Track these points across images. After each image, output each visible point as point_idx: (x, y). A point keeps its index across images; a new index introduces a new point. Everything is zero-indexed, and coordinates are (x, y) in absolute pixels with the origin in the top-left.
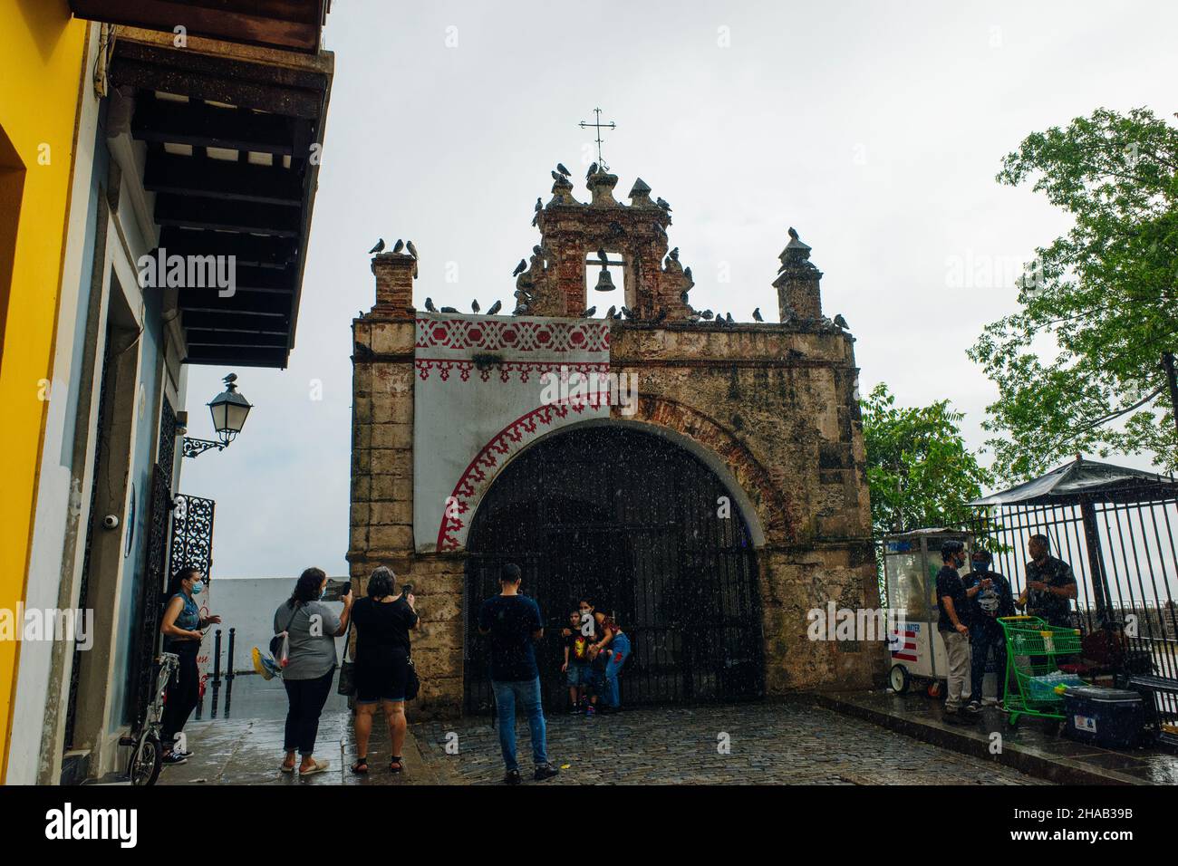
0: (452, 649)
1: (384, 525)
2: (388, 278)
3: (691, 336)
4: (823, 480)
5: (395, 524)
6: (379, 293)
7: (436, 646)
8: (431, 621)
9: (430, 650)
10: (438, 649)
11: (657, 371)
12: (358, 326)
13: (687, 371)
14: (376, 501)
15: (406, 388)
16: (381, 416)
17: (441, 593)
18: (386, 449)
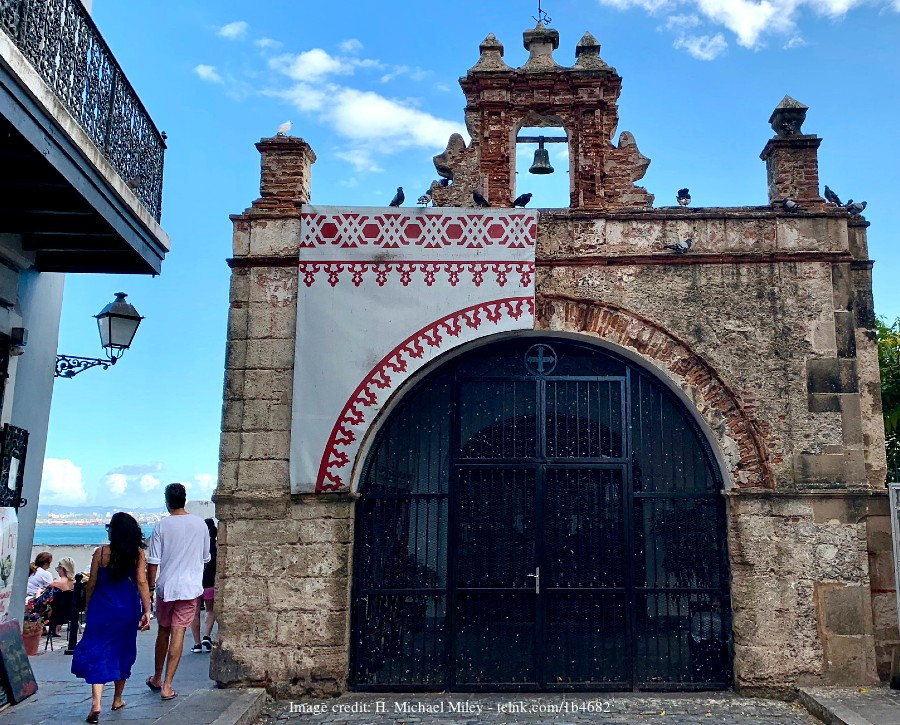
0: (331, 611)
1: (257, 459)
2: (274, 167)
3: (640, 226)
4: (813, 406)
5: (269, 459)
6: (263, 184)
7: (312, 607)
8: (308, 576)
9: (305, 611)
10: (314, 610)
11: (596, 271)
13: (632, 269)
14: (248, 431)
15: (290, 296)
16: (257, 330)
17: (321, 542)
18: (262, 369)
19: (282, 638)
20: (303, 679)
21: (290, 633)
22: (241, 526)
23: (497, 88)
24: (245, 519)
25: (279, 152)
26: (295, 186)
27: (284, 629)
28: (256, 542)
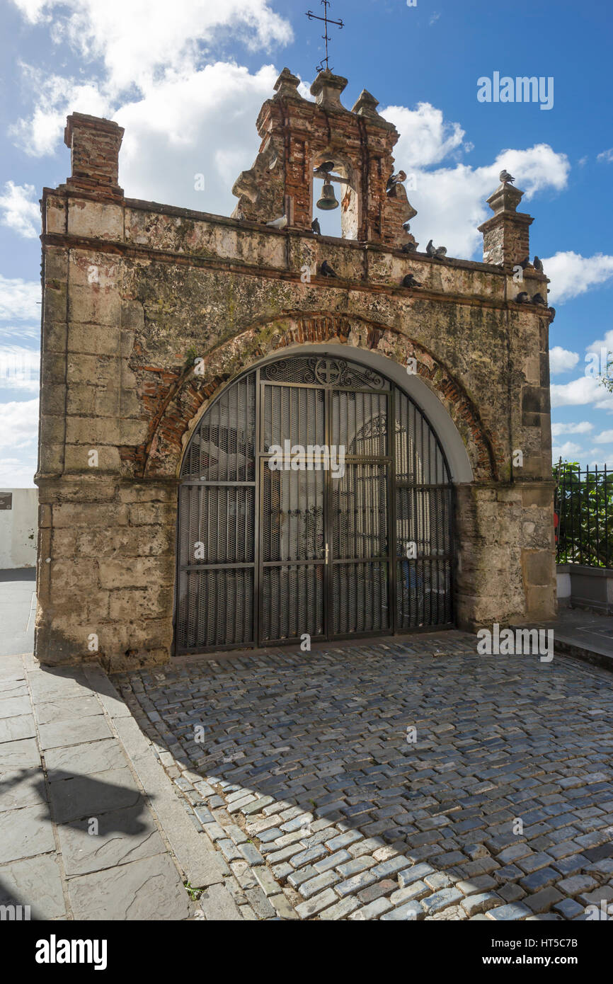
0: (162, 587)
1: (84, 444)
2: (88, 146)
4: (525, 421)
5: (96, 444)
6: (76, 164)
7: (144, 584)
8: (139, 556)
9: (137, 588)
10: (146, 587)
11: (383, 298)
12: (50, 198)
13: (410, 301)
14: (74, 415)
15: (113, 284)
16: (79, 314)
17: (150, 524)
18: (86, 354)
19: (115, 614)
20: (137, 651)
21: (122, 609)
22: (68, 509)
23: (301, 118)
24: (72, 501)
25: (94, 132)
26: (111, 172)
27: (116, 605)
28: (84, 525)
